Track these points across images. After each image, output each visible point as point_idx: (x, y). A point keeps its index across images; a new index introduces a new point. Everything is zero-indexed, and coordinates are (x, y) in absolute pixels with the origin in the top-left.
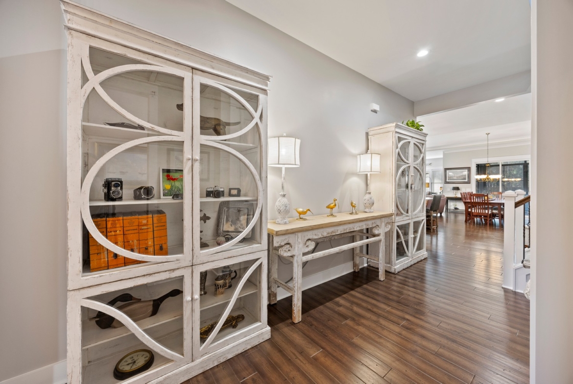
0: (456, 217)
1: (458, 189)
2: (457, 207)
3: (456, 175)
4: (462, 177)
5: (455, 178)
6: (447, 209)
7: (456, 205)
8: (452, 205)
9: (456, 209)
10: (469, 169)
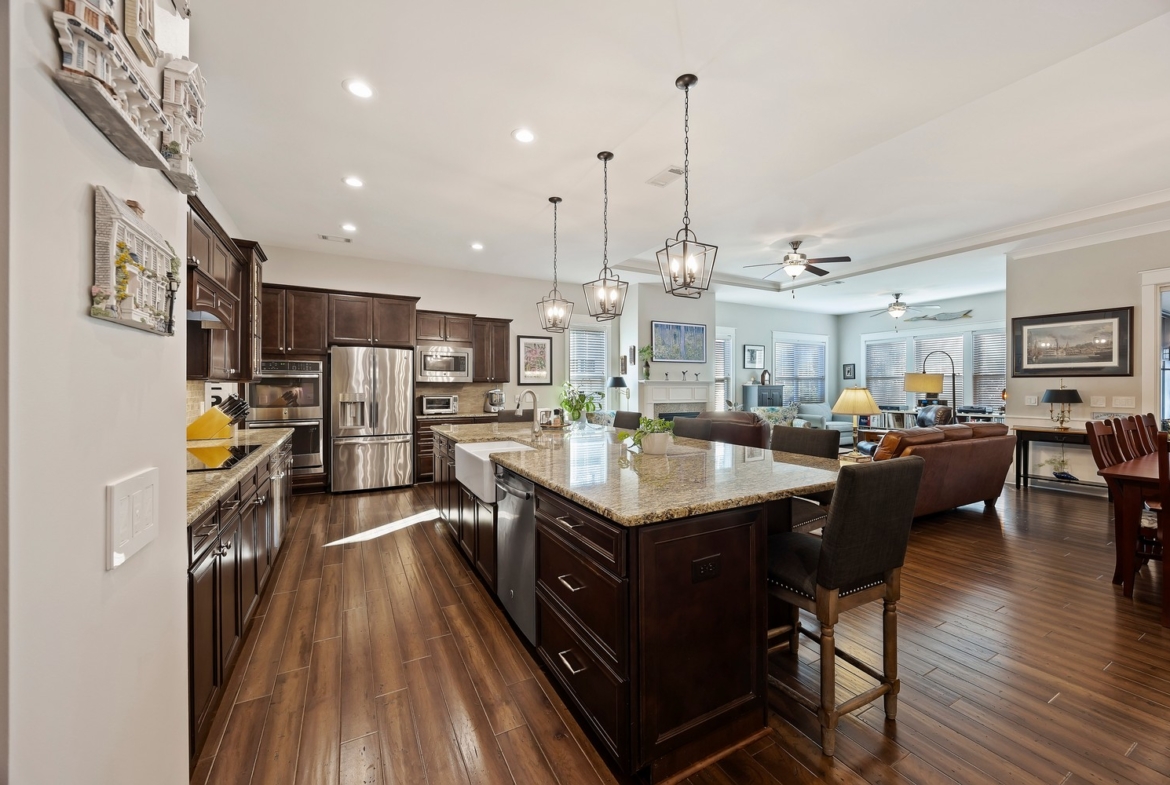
0: (1062, 511)
1: (1072, 397)
2: (1067, 470)
3: (1063, 344)
4: (1093, 352)
5: (1060, 354)
6: (1023, 475)
7: (1063, 463)
8: (1043, 462)
9: (1064, 477)
10: (1126, 317)
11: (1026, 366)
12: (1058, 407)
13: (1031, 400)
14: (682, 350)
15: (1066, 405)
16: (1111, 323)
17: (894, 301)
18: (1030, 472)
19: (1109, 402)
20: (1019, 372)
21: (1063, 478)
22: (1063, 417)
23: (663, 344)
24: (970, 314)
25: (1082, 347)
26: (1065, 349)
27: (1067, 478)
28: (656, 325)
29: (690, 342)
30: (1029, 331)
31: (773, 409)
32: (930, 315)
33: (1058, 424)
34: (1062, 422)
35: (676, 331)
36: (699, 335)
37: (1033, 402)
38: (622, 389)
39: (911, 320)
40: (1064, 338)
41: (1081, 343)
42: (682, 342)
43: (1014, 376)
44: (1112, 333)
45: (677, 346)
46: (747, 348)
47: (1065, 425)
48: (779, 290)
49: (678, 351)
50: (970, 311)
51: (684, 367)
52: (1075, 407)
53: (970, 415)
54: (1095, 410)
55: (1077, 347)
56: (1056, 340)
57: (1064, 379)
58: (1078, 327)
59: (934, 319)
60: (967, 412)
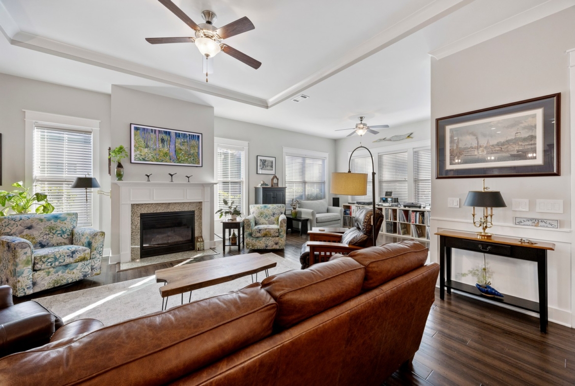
3: (483, 142)
5: (481, 153)
6: (446, 284)
7: (486, 273)
8: (466, 271)
10: (552, 105)
11: (449, 167)
12: (480, 211)
13: (453, 202)
14: (172, 153)
15: (489, 209)
16: (534, 116)
17: (360, 122)
18: (453, 279)
19: (532, 205)
20: (442, 174)
21: (487, 292)
22: (486, 222)
23: (147, 147)
24: (411, 136)
25: (503, 144)
26: (486, 147)
27: (491, 293)
28: (137, 129)
29: (183, 148)
30: (451, 130)
31: (265, 207)
32: (388, 137)
33: (480, 230)
34: (484, 229)
35: (166, 137)
36: (193, 142)
37: (455, 204)
38: (93, 189)
39: (376, 141)
40: (484, 135)
41: (502, 140)
42: (172, 147)
43: (438, 178)
44: (535, 127)
45: (166, 150)
46: (259, 158)
47: (489, 231)
48: (267, 107)
49: (166, 154)
50: (411, 134)
51: (172, 170)
52: (497, 211)
53: (411, 209)
54: (518, 215)
55: (498, 145)
56: (477, 138)
57: (486, 179)
58: (499, 122)
59: (390, 140)
60: (409, 207)
